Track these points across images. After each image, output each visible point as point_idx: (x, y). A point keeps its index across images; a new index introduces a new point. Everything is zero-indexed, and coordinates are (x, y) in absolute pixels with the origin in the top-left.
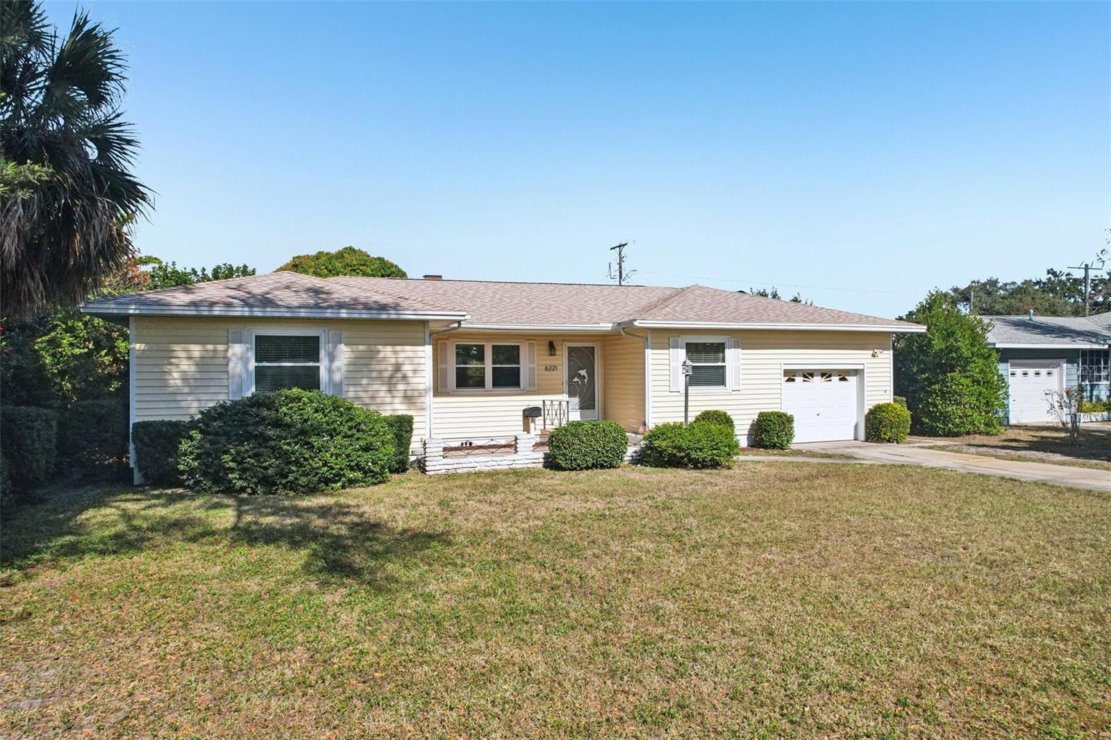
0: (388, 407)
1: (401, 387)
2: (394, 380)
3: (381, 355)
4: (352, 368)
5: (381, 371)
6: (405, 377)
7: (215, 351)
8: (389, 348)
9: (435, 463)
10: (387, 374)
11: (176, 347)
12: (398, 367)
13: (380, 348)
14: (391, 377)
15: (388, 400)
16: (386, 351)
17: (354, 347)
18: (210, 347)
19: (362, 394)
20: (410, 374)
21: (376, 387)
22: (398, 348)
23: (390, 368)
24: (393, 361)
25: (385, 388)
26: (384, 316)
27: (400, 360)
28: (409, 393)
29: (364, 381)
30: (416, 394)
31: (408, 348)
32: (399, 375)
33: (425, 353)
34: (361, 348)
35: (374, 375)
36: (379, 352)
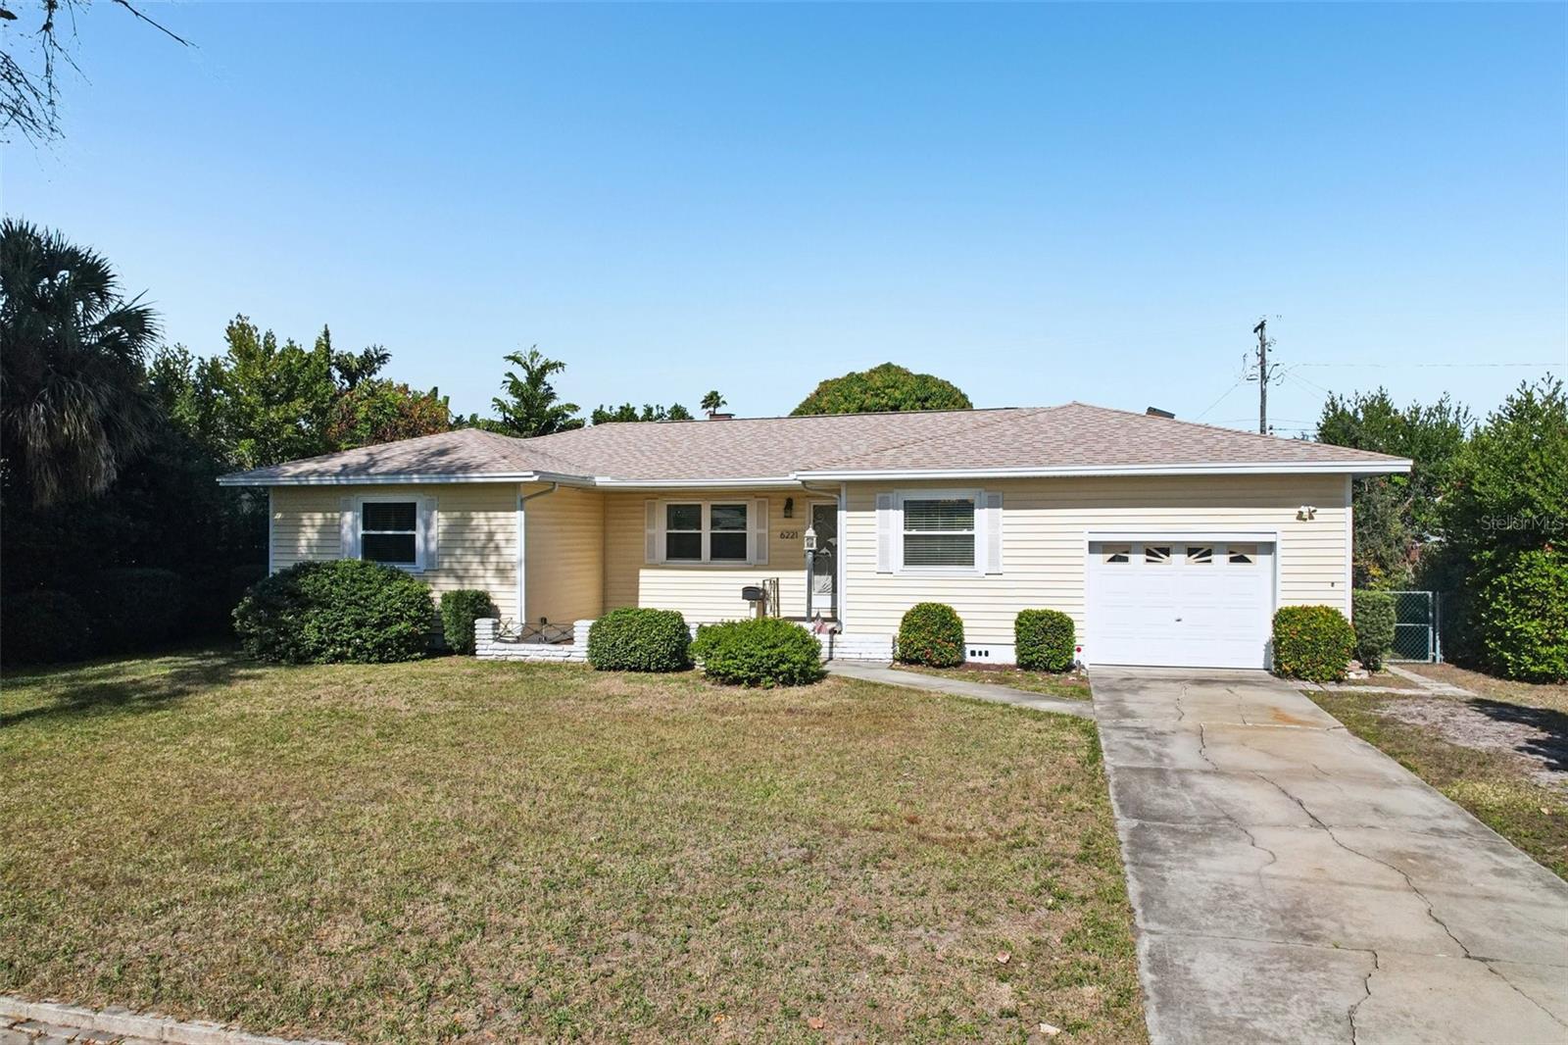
0: (481, 581)
1: (493, 559)
2: (487, 551)
3: (474, 523)
4: (447, 537)
5: (473, 540)
6: (497, 548)
7: (333, 519)
8: (482, 515)
9: (484, 647)
10: (478, 544)
11: (305, 516)
12: (491, 535)
13: (474, 514)
14: (484, 547)
15: (481, 573)
16: (479, 518)
17: (449, 514)
18: (329, 515)
19: (456, 566)
20: (502, 544)
21: (469, 558)
22: (491, 514)
23: (483, 537)
24: (486, 529)
25: (477, 559)
26: (453, 481)
27: (493, 528)
28: (502, 566)
29: (458, 552)
30: (509, 567)
31: (500, 514)
32: (492, 545)
33: (518, 518)
34: (457, 514)
35: (467, 544)
36: (472, 519)
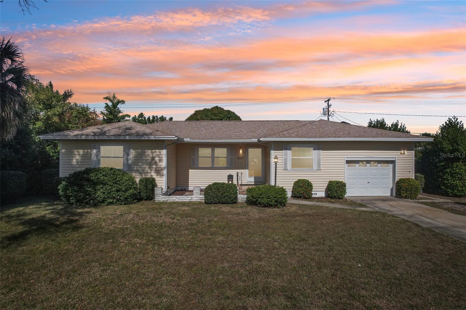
0: (149, 174)
1: (154, 166)
2: (152, 164)
3: (147, 154)
4: (136, 159)
5: (146, 160)
6: (156, 163)
7: (87, 152)
8: (150, 151)
9: (158, 197)
10: (149, 161)
11: (75, 151)
12: (153, 158)
13: (146, 151)
15: (149, 171)
17: (136, 150)
19: (139, 169)
20: (158, 161)
21: (145, 166)
22: (154, 151)
24: (151, 156)
25: (148, 167)
26: (143, 139)
28: (157, 169)
29: (140, 164)
30: (160, 169)
31: (157, 151)
33: (164, 152)
34: (139, 151)
36: (146, 152)
